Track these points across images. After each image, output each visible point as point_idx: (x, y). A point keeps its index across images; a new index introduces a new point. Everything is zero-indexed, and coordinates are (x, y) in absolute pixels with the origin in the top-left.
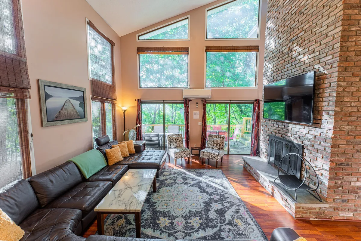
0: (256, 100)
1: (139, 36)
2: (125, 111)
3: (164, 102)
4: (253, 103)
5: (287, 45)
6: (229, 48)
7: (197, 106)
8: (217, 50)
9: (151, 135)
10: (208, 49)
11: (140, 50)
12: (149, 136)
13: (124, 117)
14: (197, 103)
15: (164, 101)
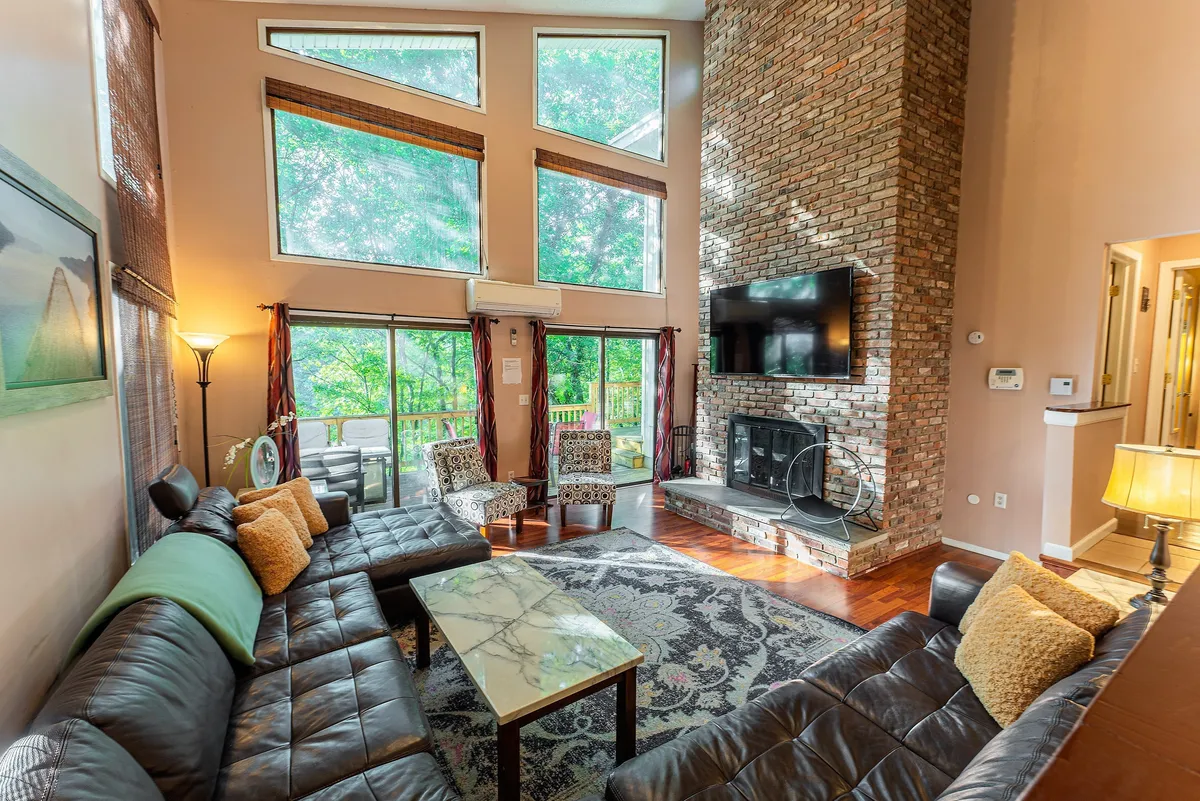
0: (664, 330)
1: (270, 30)
2: (204, 355)
3: (391, 325)
4: (656, 336)
5: (772, 199)
6: (600, 171)
7: (514, 342)
8: (568, 169)
9: (326, 458)
10: (544, 158)
11: (280, 93)
12: (321, 464)
13: (204, 385)
14: (514, 332)
15: (396, 318)
